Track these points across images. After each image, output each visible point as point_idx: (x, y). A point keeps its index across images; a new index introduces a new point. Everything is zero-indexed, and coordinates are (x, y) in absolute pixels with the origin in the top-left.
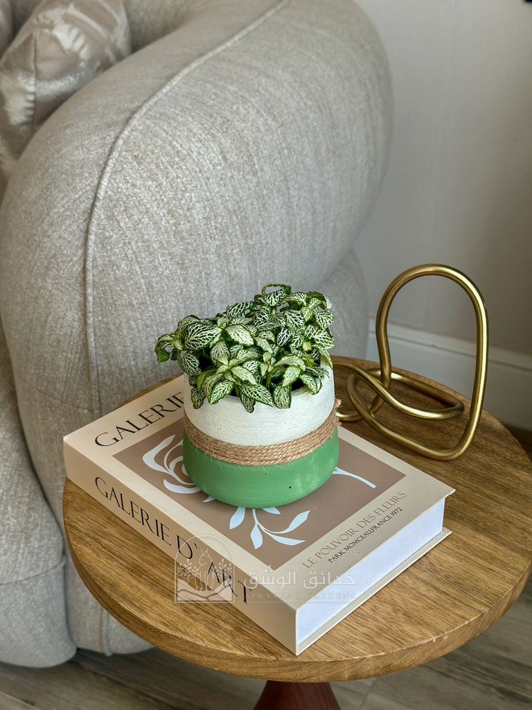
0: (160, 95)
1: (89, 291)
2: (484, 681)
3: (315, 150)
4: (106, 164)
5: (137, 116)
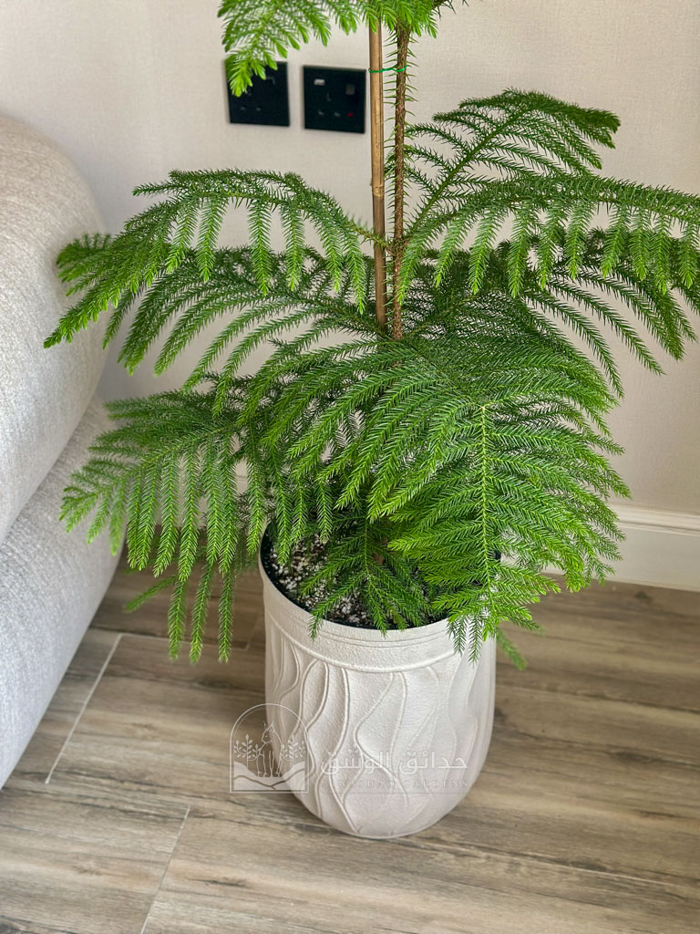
2: (282, 821)
3: (26, 340)
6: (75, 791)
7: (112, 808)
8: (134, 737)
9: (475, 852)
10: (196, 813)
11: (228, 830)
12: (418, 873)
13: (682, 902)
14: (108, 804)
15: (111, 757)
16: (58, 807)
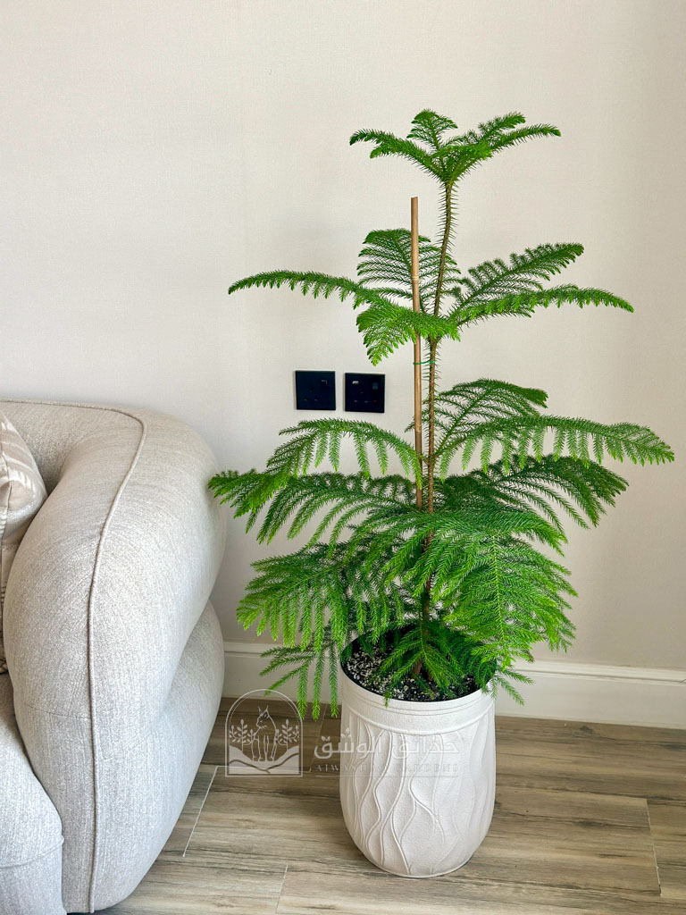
0: (112, 514)
1: (92, 638)
2: (354, 871)
3: (197, 530)
4: (96, 561)
5: (106, 529)
6: (204, 860)
7: (233, 869)
8: (240, 827)
9: (490, 882)
10: (291, 869)
11: (317, 878)
12: (453, 896)
13: (634, 903)
14: (230, 867)
15: (225, 840)
16: (195, 870)
